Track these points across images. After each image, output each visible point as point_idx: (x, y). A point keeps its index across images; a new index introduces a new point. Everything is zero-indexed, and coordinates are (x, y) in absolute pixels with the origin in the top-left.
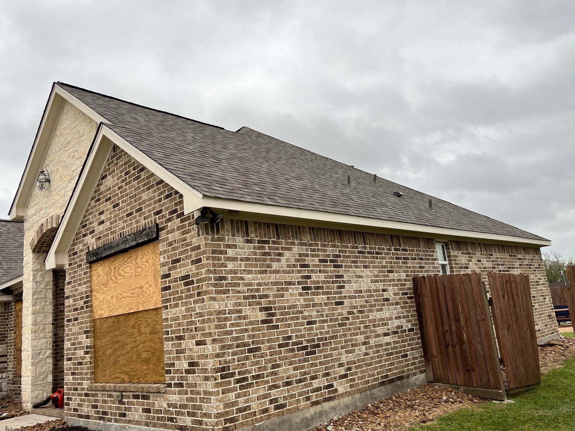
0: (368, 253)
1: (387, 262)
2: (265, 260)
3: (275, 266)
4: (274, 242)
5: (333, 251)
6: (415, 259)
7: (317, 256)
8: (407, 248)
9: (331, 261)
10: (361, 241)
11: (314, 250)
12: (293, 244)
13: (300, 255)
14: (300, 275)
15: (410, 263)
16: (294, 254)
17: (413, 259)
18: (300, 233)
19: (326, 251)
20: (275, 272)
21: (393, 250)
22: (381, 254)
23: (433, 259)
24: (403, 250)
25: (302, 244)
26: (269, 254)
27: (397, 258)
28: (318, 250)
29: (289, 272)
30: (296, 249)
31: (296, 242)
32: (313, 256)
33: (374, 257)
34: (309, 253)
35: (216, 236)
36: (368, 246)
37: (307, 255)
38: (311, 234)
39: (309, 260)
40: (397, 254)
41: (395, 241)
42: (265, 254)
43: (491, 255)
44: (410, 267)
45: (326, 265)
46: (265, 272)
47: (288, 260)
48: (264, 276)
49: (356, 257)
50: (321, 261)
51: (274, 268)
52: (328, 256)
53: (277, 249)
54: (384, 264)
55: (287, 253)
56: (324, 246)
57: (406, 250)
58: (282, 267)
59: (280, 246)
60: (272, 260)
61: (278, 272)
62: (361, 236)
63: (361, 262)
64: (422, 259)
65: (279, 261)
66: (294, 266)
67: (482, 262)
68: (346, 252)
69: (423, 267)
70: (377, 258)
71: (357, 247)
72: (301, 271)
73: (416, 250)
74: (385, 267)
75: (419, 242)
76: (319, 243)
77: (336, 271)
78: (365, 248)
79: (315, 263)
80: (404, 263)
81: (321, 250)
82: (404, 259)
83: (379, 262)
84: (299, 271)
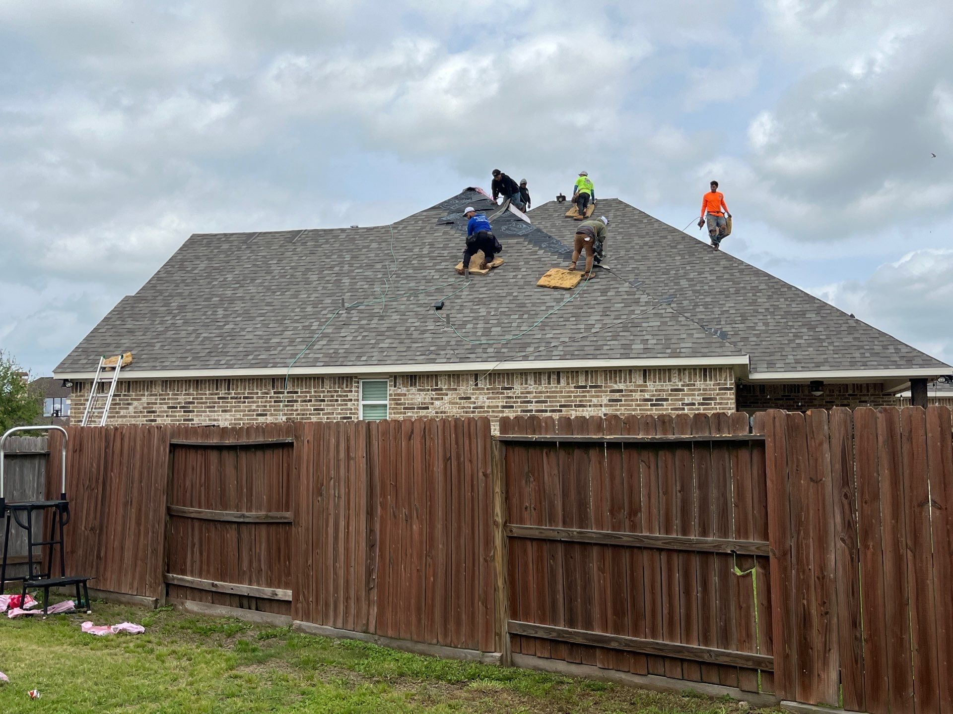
0: (232, 398)
1: (257, 406)
2: (115, 408)
3: (123, 412)
4: (125, 395)
5: (185, 399)
6: (310, 401)
7: (166, 403)
8: (299, 390)
9: (181, 407)
10: (225, 388)
11: (165, 399)
12: (143, 395)
13: (148, 404)
14: (145, 419)
15: (297, 406)
16: (142, 404)
17: (305, 401)
18: (151, 388)
19: (178, 399)
20: (121, 417)
21: (273, 393)
22: (252, 398)
23: (344, 400)
24: (288, 393)
25: (151, 395)
26: (119, 404)
27: (275, 402)
28: (169, 399)
29: (135, 417)
30: (145, 399)
31: (146, 393)
32: (161, 404)
33: (239, 402)
34: (158, 401)
35: (79, 394)
36: (233, 392)
37: (156, 404)
38: (162, 386)
39: (155, 408)
40: (277, 397)
41: (279, 384)
43: (510, 389)
44: (297, 410)
45: (174, 411)
46: (114, 417)
47: (135, 408)
48: (112, 420)
49: (215, 403)
51: (122, 414)
52: (179, 403)
53: (127, 400)
54: (254, 408)
55: (135, 403)
56: (177, 395)
57: (296, 393)
58: (129, 413)
59: (130, 398)
60: (120, 408)
61: (125, 417)
62: (225, 383)
63: (221, 407)
64: (324, 401)
65: (127, 408)
66: (141, 412)
67: (473, 400)
68: (202, 399)
69: (323, 410)
70: (244, 402)
71: (218, 394)
72: (147, 416)
73: (315, 392)
74: (254, 411)
75: (323, 382)
76: (171, 393)
77: (185, 416)
78: (229, 394)
79: (163, 410)
80: (287, 406)
81: (172, 399)
82: (288, 401)
83: (246, 407)
84: (144, 416)
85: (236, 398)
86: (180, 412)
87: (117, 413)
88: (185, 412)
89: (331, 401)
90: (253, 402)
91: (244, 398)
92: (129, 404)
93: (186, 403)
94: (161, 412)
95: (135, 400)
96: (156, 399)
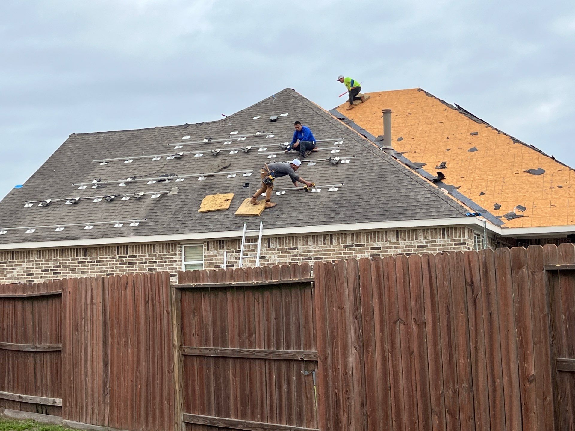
0: (88, 262)
1: (107, 268)
3: (9, 275)
4: (10, 262)
5: (54, 264)
6: (146, 263)
7: (40, 268)
8: (137, 255)
9: (51, 270)
10: (82, 254)
11: (39, 264)
12: (23, 262)
13: (27, 268)
14: (25, 280)
15: (136, 267)
16: (23, 268)
17: (142, 263)
18: (29, 256)
19: (48, 264)
20: (8, 279)
21: (118, 257)
22: (103, 261)
23: (171, 262)
24: (129, 257)
25: (29, 262)
26: (6, 269)
27: (120, 264)
28: (42, 264)
29: (18, 278)
30: (25, 265)
31: (26, 260)
32: (36, 268)
33: (93, 265)
34: (35, 266)
36: (89, 257)
37: (33, 268)
38: (37, 254)
39: (33, 271)
40: (121, 261)
41: (122, 250)
42: (4, 269)
43: (294, 249)
44: (136, 270)
45: (46, 273)
47: (18, 272)
49: (76, 266)
50: (42, 271)
51: (8, 277)
52: (50, 267)
53: (12, 266)
54: (104, 269)
55: (18, 268)
56: (48, 261)
57: (135, 256)
58: (14, 276)
59: (14, 264)
60: (7, 272)
61: (11, 279)
62: (83, 250)
63: (80, 269)
64: (155, 262)
65: (12, 272)
66: (22, 275)
67: (267, 258)
68: (66, 263)
70: (97, 265)
71: (77, 259)
72: (27, 277)
73: (149, 255)
74: (104, 271)
75: (154, 248)
76: (43, 260)
77: (54, 277)
78: (86, 259)
79: (38, 272)
80: (128, 267)
81: (45, 264)
82: (129, 264)
83: (98, 269)
84: (25, 278)
85: (91, 262)
86: (50, 274)
87: (5, 276)
88: (54, 274)
89: (161, 262)
90: (104, 265)
91: (97, 262)
92: (13, 269)
93: (54, 267)
94: (36, 274)
95: (18, 265)
96: (33, 265)
